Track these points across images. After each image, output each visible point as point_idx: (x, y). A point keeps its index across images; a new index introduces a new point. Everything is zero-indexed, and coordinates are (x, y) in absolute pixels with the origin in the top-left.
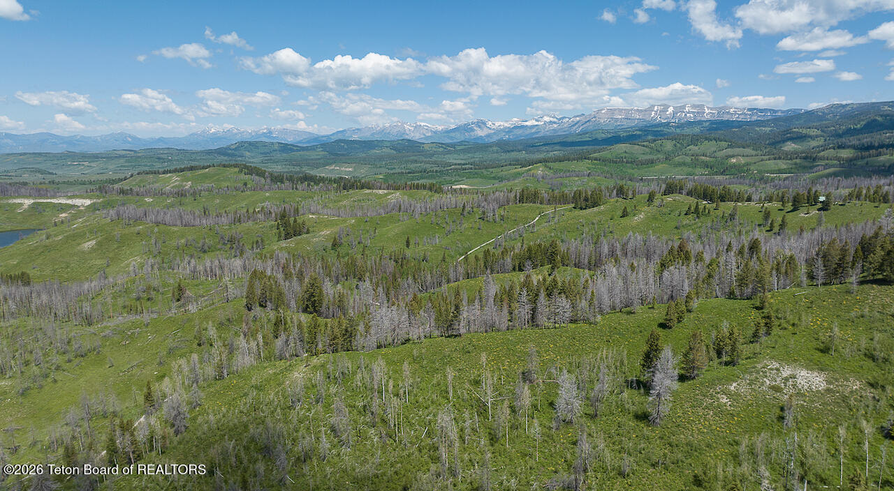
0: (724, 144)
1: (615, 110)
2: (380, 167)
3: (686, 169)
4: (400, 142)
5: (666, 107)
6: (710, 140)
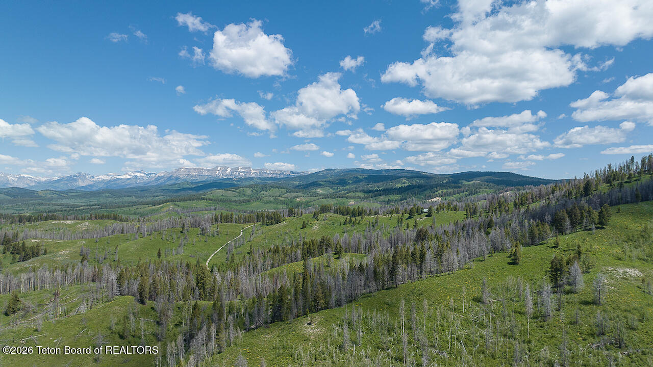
0: (284, 190)
1: (191, 169)
2: (7, 208)
3: (272, 205)
4: (10, 189)
5: (226, 168)
6: (274, 188)
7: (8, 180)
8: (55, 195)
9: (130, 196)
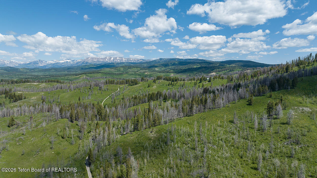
0: (139, 69)
1: (94, 58)
2: (5, 77)
3: (134, 76)
4: (6, 67)
5: (111, 58)
6: (134, 67)
7: (5, 63)
8: (28, 71)
9: (64, 71)
